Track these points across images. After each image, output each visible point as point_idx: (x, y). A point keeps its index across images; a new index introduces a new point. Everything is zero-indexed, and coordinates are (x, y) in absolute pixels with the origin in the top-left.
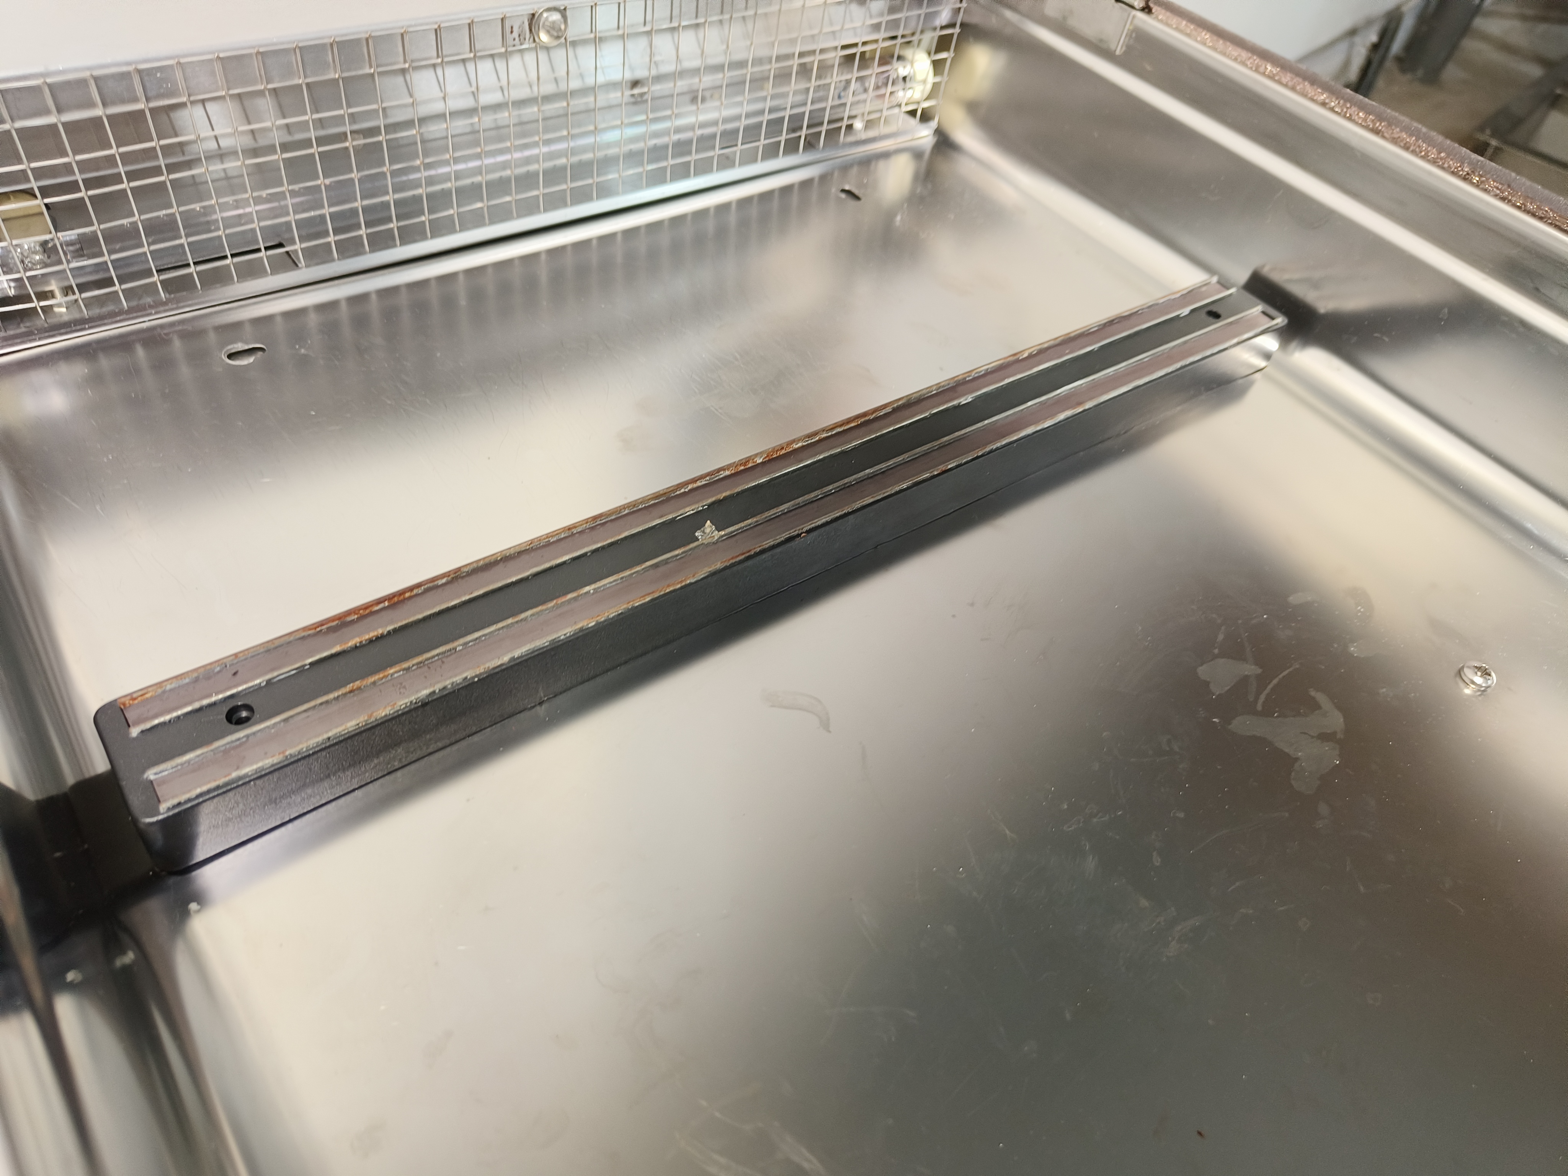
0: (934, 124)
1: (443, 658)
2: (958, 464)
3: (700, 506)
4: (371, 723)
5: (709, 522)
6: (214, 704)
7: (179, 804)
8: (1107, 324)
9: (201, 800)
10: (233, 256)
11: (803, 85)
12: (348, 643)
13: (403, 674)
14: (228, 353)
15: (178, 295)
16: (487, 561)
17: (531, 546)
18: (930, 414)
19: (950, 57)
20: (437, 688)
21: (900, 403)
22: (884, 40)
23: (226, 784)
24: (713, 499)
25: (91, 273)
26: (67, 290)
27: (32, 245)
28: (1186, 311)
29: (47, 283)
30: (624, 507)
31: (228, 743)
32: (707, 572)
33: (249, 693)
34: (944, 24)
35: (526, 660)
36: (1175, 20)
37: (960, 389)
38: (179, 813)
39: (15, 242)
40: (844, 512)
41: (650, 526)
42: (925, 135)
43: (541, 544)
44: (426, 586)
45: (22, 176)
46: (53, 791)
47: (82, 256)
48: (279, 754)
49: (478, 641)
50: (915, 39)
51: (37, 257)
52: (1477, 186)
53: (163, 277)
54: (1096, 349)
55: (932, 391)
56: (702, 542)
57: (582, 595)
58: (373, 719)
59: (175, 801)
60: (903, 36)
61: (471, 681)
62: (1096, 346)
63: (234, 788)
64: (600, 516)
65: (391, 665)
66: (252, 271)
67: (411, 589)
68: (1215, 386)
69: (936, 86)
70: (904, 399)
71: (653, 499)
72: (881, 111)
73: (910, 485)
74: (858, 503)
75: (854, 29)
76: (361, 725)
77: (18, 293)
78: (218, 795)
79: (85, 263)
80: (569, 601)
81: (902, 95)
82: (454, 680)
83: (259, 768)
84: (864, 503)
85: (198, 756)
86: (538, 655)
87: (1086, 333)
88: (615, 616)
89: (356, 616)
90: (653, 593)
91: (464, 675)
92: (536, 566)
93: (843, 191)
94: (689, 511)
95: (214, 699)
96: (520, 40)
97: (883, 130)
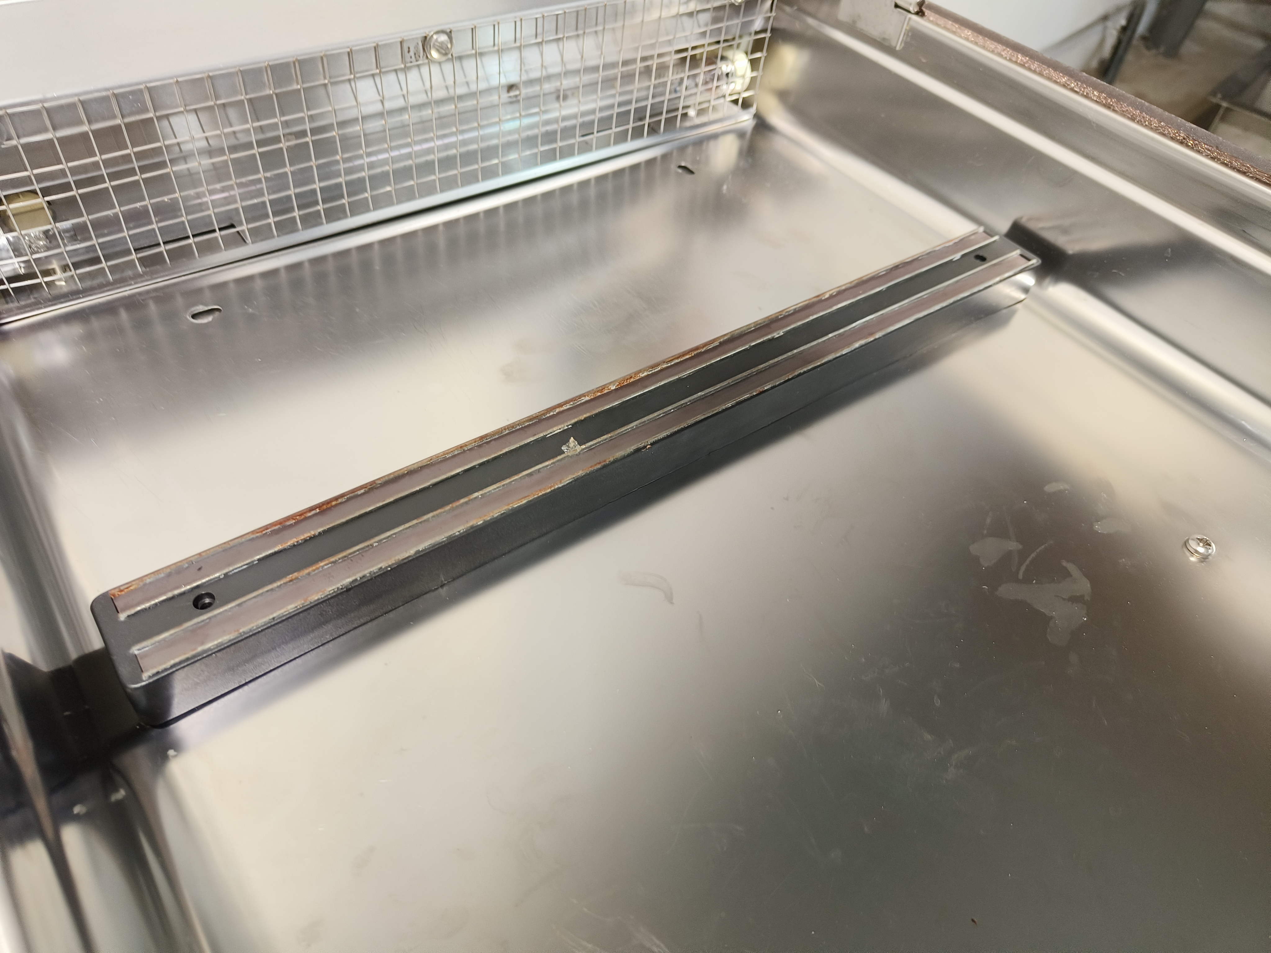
0: (753, 110)
1: (362, 552)
2: (773, 386)
3: (565, 425)
4: (307, 605)
5: (572, 438)
6: (183, 594)
7: (158, 673)
8: (893, 269)
9: (174, 669)
10: (194, 236)
11: (646, 84)
12: (287, 543)
13: (331, 566)
14: (192, 314)
15: (152, 268)
16: (396, 474)
17: (431, 461)
18: (750, 346)
19: (763, 56)
20: (358, 576)
21: (726, 338)
22: (710, 44)
23: (194, 656)
24: (576, 420)
25: (83, 254)
26: (65, 268)
27: (38, 234)
28: (957, 256)
29: (50, 263)
30: (505, 428)
31: (195, 624)
32: (571, 479)
33: (212, 584)
34: (758, 30)
35: (428, 553)
36: (942, 21)
37: (773, 326)
38: (158, 680)
39: (23, 232)
40: (681, 427)
41: (526, 443)
42: (746, 119)
43: (439, 460)
44: (348, 496)
45: (27, 181)
46: (61, 665)
47: (76, 240)
48: (235, 631)
49: (390, 538)
50: (735, 43)
51: (41, 243)
52: (1192, 148)
53: (140, 255)
54: (884, 290)
55: (751, 328)
56: (567, 455)
57: (472, 499)
58: (308, 602)
59: (155, 671)
60: (725, 41)
61: (385, 570)
62: (883, 287)
63: (200, 659)
64: (485, 436)
65: (322, 559)
66: (209, 248)
67: (336, 498)
68: (982, 316)
69: (753, 80)
70: (729, 335)
71: (527, 421)
72: (709, 101)
73: (734, 404)
74: (692, 419)
75: (686, 37)
76: (299, 607)
77: (27, 272)
78: (188, 665)
79: (78, 246)
80: (462, 505)
81: (727, 88)
82: (372, 570)
83: (219, 643)
84: (697, 419)
85: (171, 635)
86: (438, 548)
87: (876, 276)
88: (499, 515)
89: (294, 521)
90: (528, 496)
91: (379, 566)
92: (435, 477)
93: (680, 167)
94: (557, 430)
95: (183, 589)
96: (416, 57)
97: (711, 116)
